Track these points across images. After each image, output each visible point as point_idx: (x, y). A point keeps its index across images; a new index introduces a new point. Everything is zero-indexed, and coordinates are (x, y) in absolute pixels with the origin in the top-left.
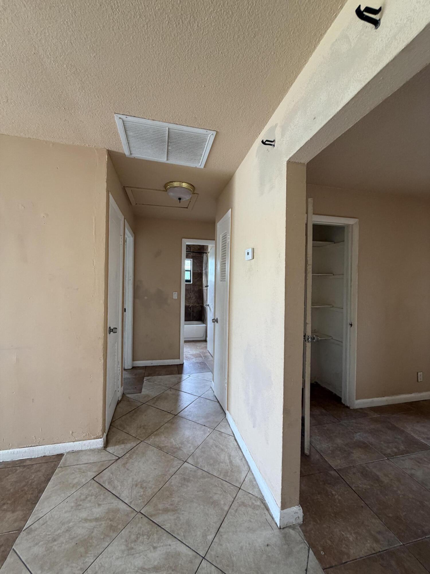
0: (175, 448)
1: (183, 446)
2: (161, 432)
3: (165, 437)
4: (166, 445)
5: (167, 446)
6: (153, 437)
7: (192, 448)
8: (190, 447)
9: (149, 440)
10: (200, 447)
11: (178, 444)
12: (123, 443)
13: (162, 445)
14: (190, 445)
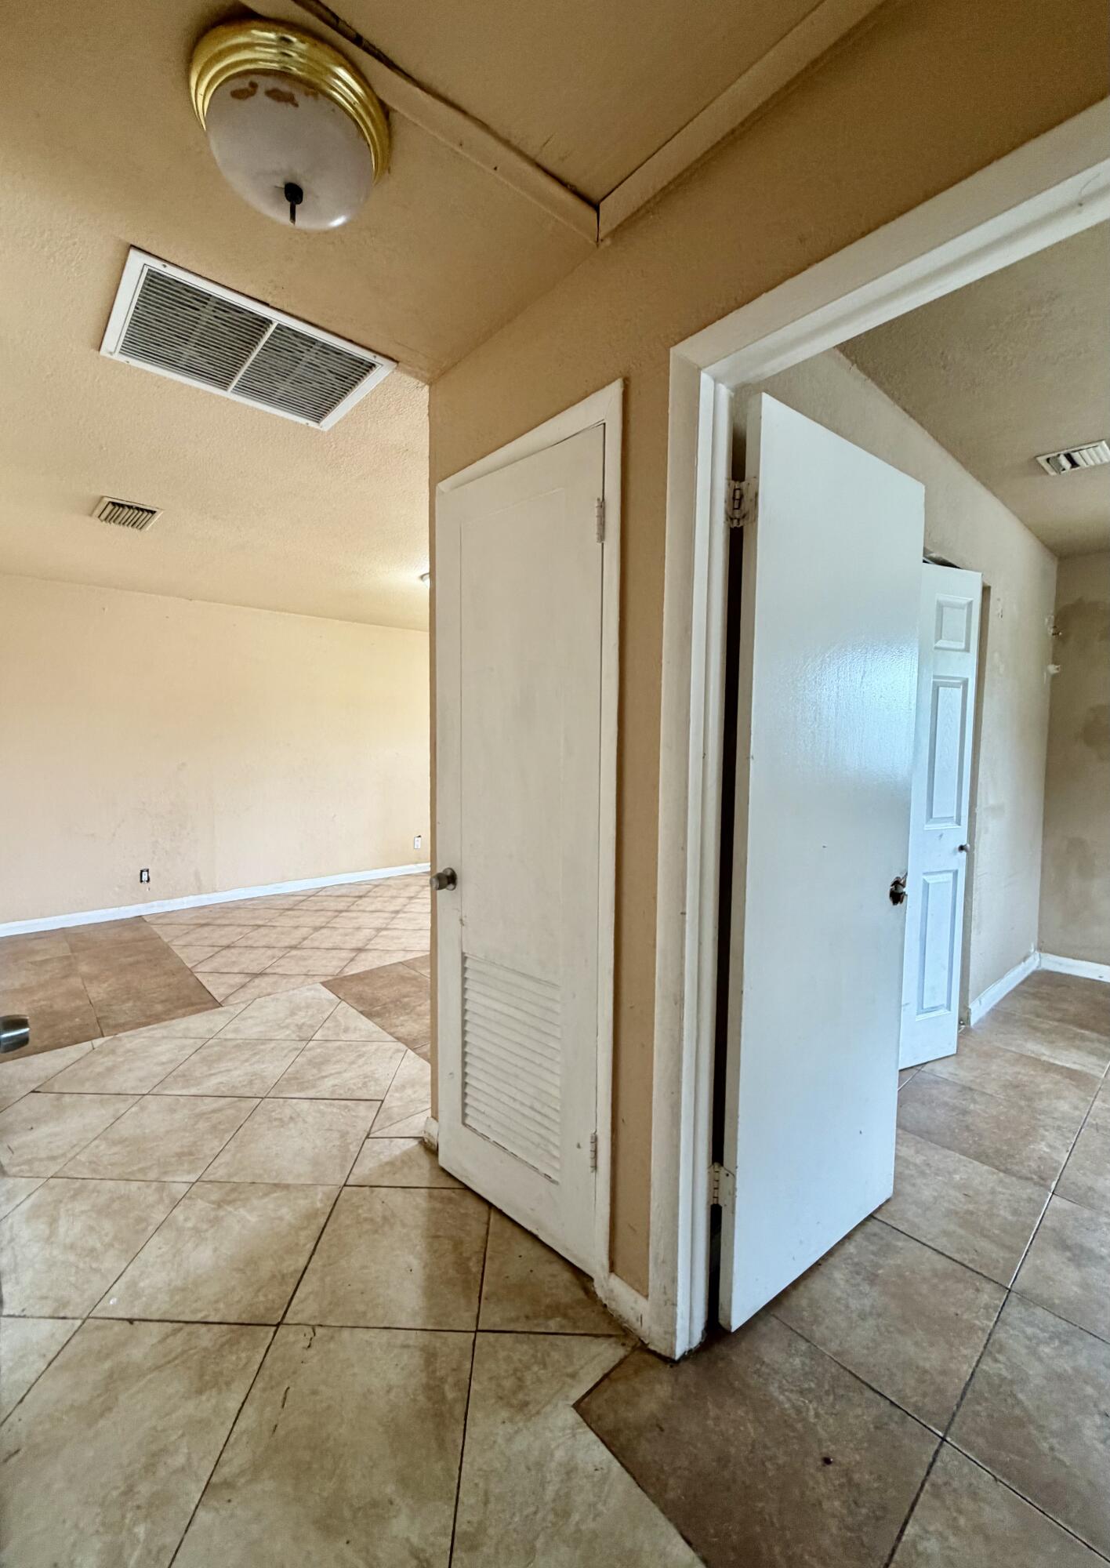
0: (234, 1201)
1: (212, 1214)
2: (304, 1228)
3: (281, 1219)
4: (266, 1200)
5: (262, 1197)
6: (319, 1205)
7: (181, 1218)
8: (186, 1220)
9: (324, 1193)
10: (151, 1229)
11: (230, 1212)
12: (391, 1163)
13: (275, 1195)
14: (190, 1224)
